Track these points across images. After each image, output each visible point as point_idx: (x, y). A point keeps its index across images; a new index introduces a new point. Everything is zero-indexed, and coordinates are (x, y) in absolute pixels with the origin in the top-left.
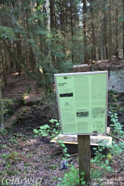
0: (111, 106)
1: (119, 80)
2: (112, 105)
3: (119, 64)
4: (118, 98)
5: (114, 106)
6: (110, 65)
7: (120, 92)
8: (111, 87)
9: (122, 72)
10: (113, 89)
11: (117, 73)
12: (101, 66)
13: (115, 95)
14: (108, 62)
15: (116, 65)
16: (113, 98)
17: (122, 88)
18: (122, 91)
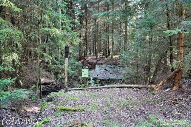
1: (101, 71)
3: (102, 61)
4: (99, 82)
6: (96, 61)
7: (102, 79)
10: (97, 77)
11: (100, 67)
12: (90, 62)
14: (95, 59)
17: (103, 76)
18: (103, 78)
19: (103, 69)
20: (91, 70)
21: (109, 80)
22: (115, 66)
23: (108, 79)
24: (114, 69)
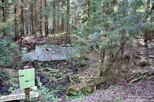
0: (37, 72)
1: (42, 52)
2: (38, 71)
3: (42, 41)
4: (41, 65)
5: (39, 71)
6: (35, 41)
7: (43, 61)
8: (37, 58)
9: (44, 47)
10: (38, 59)
11: (40, 47)
12: (29, 42)
13: (40, 63)
14: (34, 39)
15: (40, 41)
16: (38, 65)
17: (45, 58)
18: (45, 60)
19: (45, 49)
20: (31, 51)
21: (52, 61)
22: (57, 45)
23: (50, 60)
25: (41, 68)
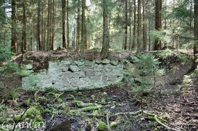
0: (54, 109)
1: (61, 73)
2: (56, 108)
3: (59, 54)
4: (61, 97)
5: (59, 108)
6: (48, 54)
7: (62, 90)
8: (51, 84)
9: (64, 64)
10: (53, 86)
13: (58, 94)
15: (56, 55)
16: (54, 98)
17: (65, 84)
18: (66, 89)
19: (66, 69)
20: (40, 72)
21: (78, 90)
22: (87, 62)
23: (76, 88)
24: (86, 69)
25: (61, 103)
